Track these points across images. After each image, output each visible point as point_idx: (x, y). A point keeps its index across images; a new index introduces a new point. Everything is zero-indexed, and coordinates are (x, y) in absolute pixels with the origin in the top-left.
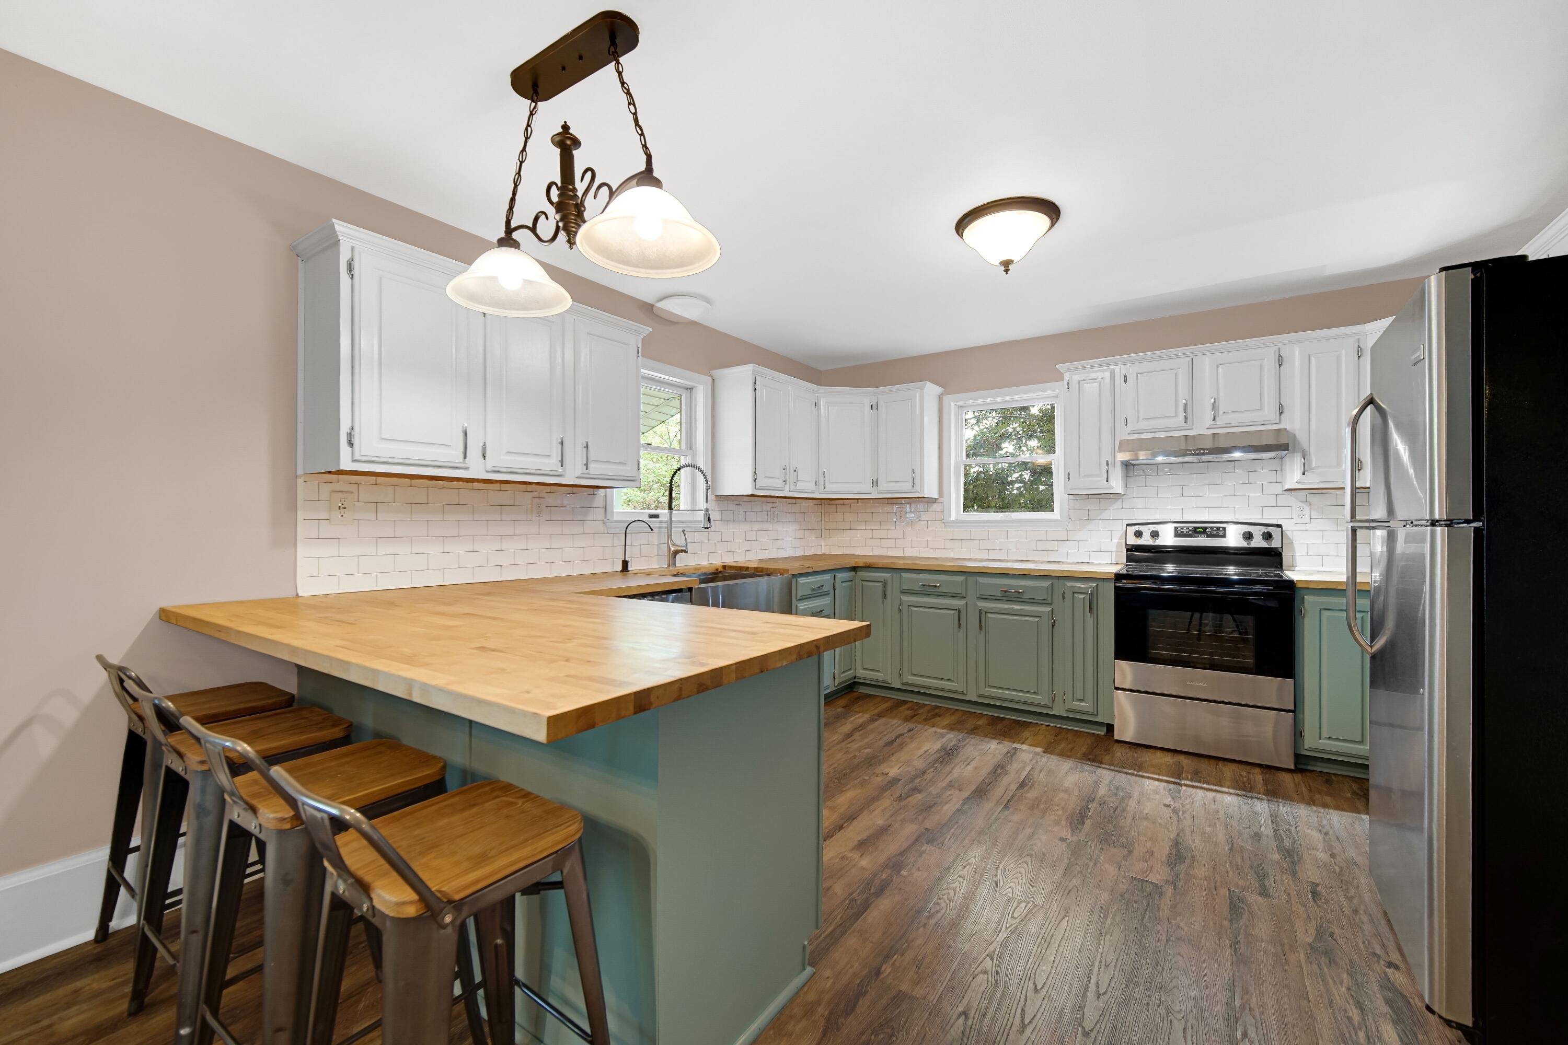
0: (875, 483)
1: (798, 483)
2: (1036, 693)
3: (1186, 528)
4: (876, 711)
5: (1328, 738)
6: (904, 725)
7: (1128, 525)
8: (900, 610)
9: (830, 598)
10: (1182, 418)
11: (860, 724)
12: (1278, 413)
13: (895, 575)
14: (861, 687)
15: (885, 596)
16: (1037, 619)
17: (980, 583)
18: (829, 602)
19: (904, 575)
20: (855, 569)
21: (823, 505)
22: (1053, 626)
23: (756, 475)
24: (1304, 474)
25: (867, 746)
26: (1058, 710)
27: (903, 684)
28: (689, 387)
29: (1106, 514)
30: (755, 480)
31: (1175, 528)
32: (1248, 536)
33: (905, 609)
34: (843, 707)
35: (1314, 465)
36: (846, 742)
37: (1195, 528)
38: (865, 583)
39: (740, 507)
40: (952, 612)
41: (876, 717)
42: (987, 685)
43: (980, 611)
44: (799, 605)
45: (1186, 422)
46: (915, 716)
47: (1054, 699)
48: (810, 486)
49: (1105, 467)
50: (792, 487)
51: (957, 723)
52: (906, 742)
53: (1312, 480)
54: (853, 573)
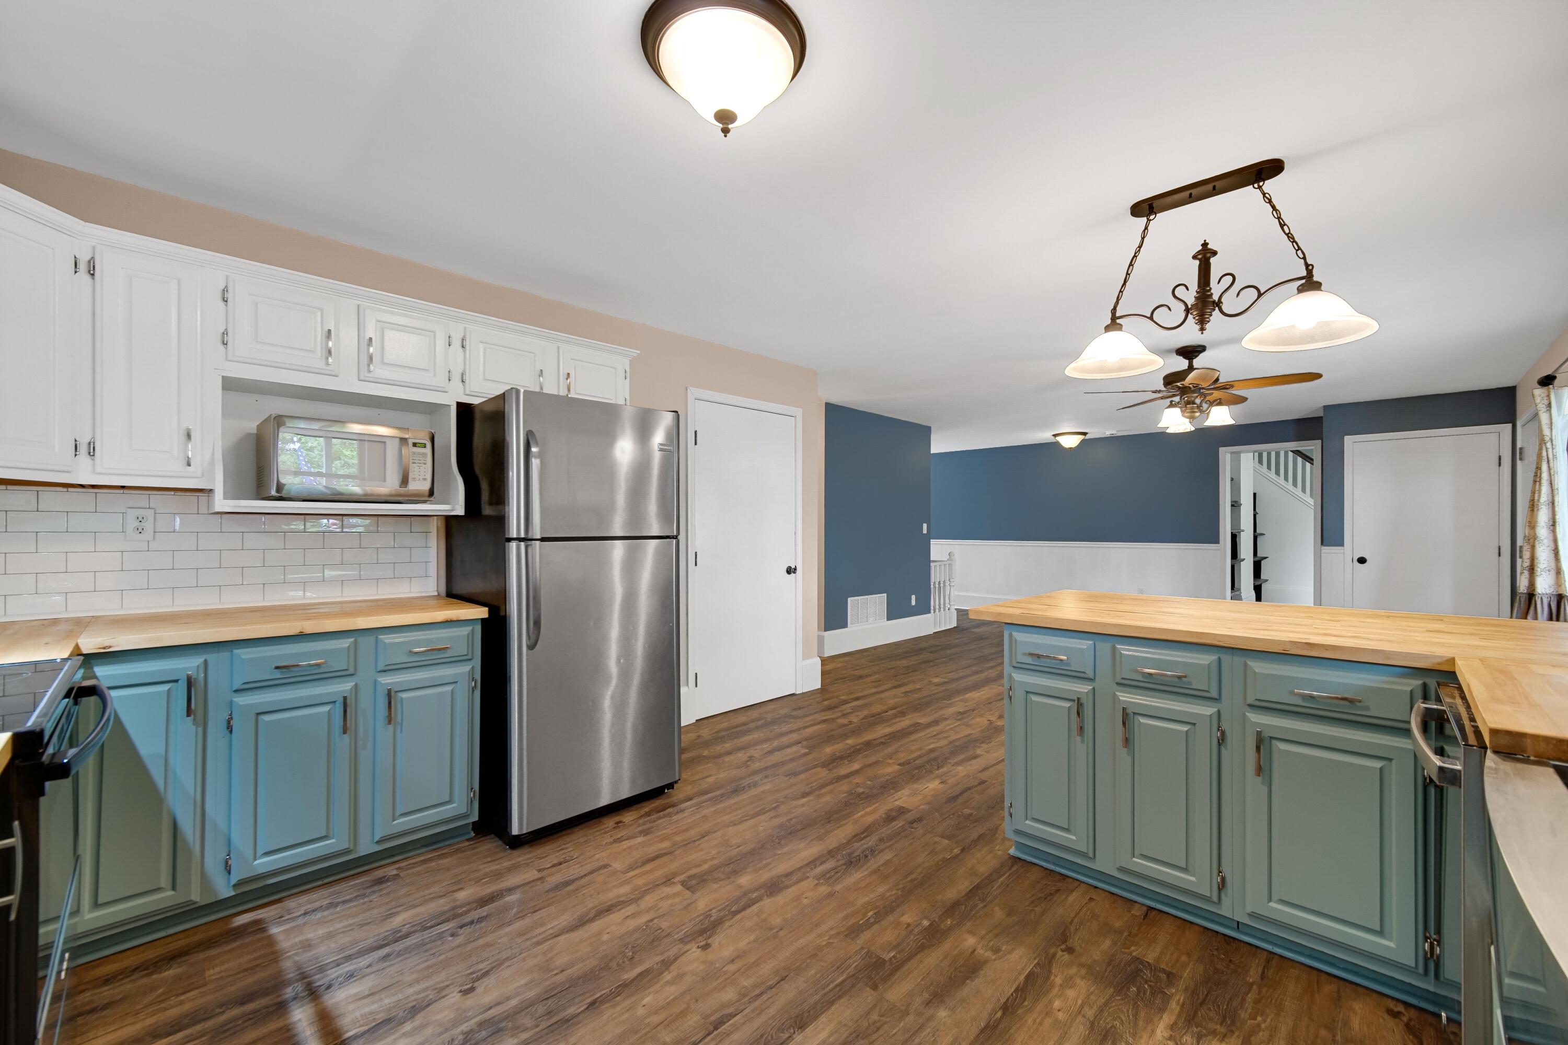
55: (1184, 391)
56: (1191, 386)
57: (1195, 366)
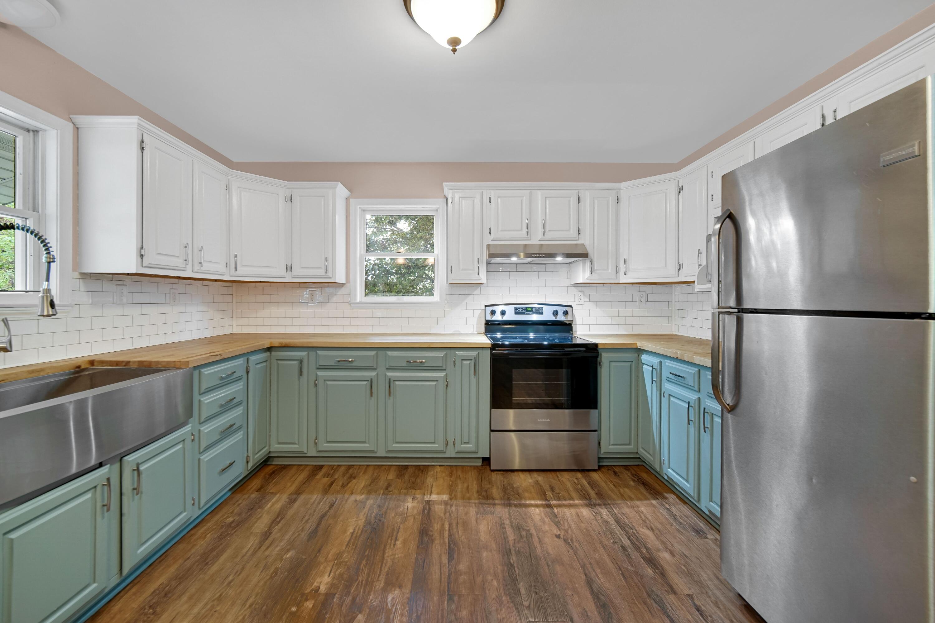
0: (289, 268)
1: (205, 264)
2: (434, 443)
3: (522, 308)
4: (293, 488)
5: (614, 445)
6: (325, 499)
7: (486, 306)
8: (316, 385)
9: (242, 383)
10: (525, 230)
11: (278, 510)
12: (578, 234)
13: (311, 353)
14: (275, 459)
15: (301, 373)
16: (434, 383)
17: (389, 356)
18: (242, 387)
19: (320, 352)
20: (269, 349)
21: (234, 287)
22: (447, 386)
23: (143, 251)
24: (591, 274)
25: (288, 547)
26: (451, 453)
27: (319, 451)
28: (31, 128)
29: (470, 298)
30: (142, 256)
31: (515, 308)
32: (556, 313)
33: (321, 383)
34: (257, 491)
35: (596, 268)
36: (263, 548)
37: (527, 308)
38: (280, 362)
39: (124, 287)
40: (365, 383)
41: (294, 496)
42: (394, 442)
43: (389, 379)
44: (202, 399)
45: (528, 235)
46: (332, 484)
47: (447, 445)
48: (221, 268)
49: (476, 264)
50: (197, 268)
51: (372, 482)
52: (330, 524)
53: (596, 279)
54: (267, 354)
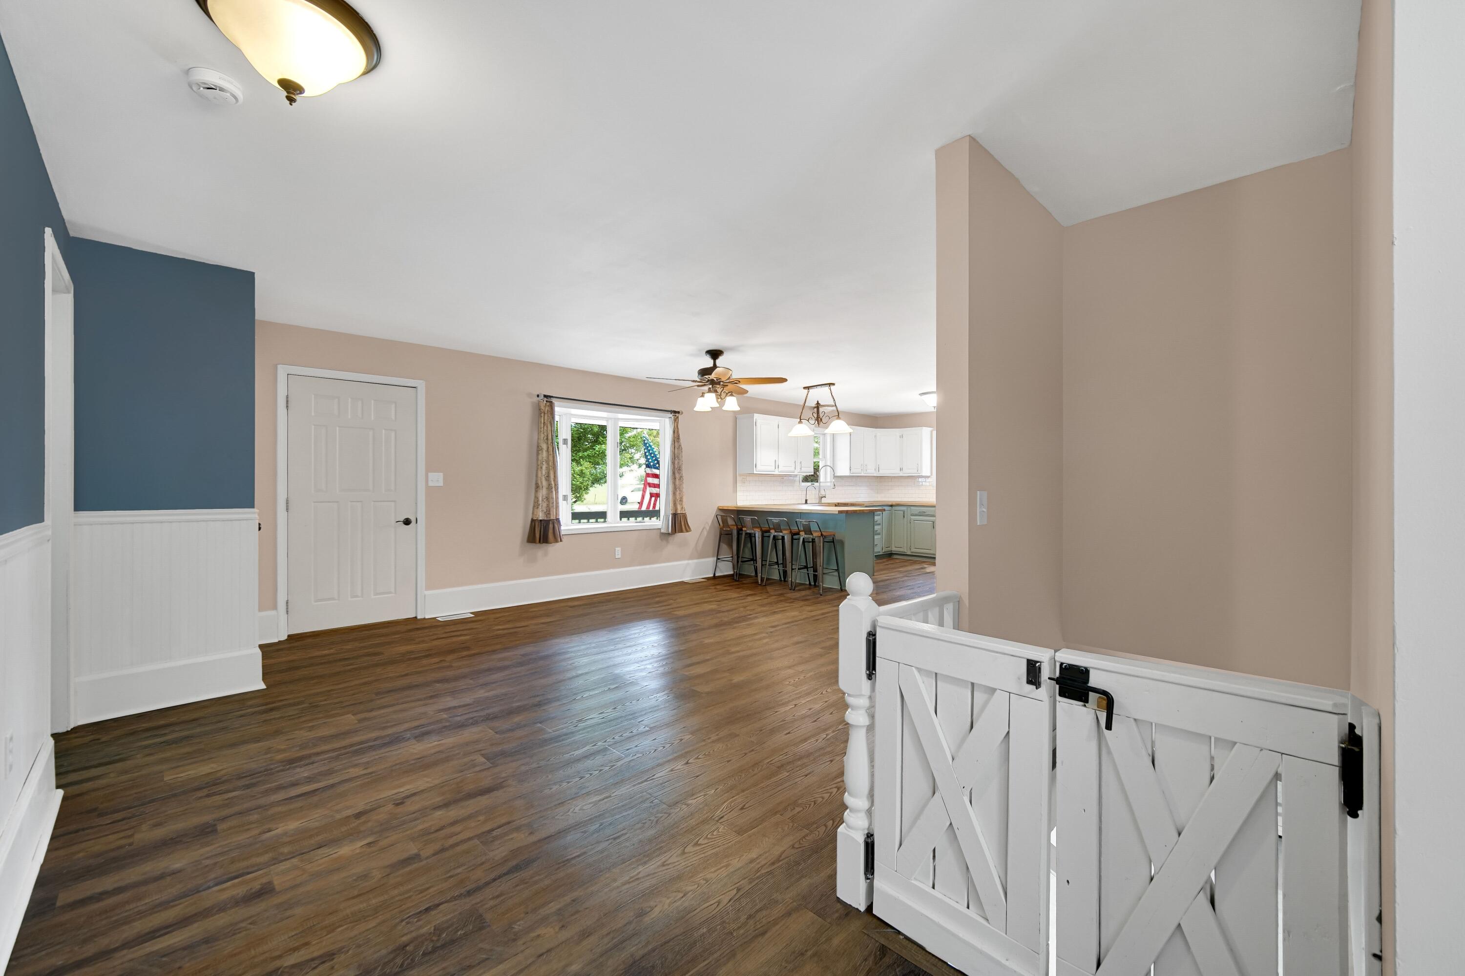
0: (901, 469)
1: (868, 470)
8: (910, 522)
13: (908, 508)
15: (904, 517)
19: (912, 508)
20: (891, 506)
21: (878, 479)
27: (912, 553)
30: (851, 470)
33: (912, 522)
38: (896, 512)
50: (866, 472)
55: (712, 382)
56: (715, 379)
57: (718, 365)
